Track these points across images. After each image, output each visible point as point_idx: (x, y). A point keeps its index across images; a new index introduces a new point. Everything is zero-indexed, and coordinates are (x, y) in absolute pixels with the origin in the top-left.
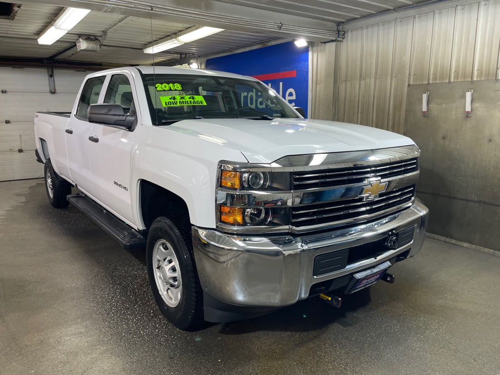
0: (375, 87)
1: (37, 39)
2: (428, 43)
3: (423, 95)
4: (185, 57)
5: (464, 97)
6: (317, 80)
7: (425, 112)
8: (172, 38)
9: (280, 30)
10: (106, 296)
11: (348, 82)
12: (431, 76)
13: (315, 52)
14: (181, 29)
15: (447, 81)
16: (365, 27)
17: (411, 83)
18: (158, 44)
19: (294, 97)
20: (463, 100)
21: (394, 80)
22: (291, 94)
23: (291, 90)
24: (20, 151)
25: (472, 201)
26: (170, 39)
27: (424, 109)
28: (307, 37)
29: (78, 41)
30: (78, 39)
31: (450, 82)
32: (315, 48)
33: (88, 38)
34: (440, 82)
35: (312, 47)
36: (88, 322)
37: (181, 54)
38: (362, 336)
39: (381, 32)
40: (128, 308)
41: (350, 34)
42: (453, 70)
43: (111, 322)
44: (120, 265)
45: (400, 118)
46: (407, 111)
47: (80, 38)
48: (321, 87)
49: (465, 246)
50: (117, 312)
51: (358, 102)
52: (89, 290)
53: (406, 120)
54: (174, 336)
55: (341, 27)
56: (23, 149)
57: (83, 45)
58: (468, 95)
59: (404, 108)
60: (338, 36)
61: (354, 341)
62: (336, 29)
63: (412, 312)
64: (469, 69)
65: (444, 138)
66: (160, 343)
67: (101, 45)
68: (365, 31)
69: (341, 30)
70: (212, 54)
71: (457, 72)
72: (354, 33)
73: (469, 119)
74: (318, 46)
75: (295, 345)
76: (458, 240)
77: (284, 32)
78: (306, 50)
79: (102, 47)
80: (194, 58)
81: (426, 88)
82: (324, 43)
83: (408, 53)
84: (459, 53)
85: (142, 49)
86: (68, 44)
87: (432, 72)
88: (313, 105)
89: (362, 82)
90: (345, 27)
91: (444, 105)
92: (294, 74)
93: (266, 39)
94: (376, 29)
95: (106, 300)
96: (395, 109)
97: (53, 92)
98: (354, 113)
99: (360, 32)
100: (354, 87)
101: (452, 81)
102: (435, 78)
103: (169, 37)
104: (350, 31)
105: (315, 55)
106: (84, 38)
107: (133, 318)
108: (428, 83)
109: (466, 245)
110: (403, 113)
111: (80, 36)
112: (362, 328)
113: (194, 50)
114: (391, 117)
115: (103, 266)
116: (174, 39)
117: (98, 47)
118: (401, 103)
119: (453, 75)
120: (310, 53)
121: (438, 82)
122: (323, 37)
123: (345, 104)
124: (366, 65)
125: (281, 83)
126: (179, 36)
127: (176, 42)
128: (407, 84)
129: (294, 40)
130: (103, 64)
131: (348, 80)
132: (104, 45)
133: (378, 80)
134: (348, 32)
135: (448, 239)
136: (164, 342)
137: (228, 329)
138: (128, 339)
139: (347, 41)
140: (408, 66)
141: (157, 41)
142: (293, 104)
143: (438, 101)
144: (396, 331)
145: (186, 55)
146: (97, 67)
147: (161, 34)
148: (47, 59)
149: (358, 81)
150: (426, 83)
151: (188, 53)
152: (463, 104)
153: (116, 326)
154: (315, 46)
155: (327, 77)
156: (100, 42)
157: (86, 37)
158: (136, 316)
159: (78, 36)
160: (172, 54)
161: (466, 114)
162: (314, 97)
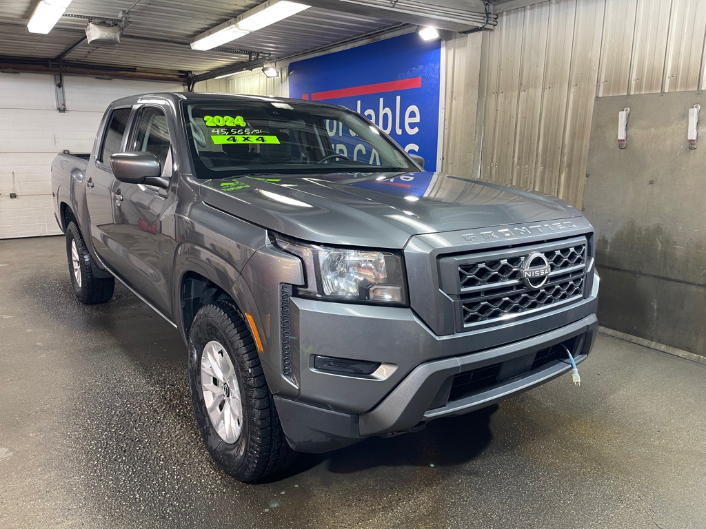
0: (542, 102)
1: (25, 26)
2: (630, 30)
3: (620, 113)
4: (256, 59)
5: (685, 116)
6: (452, 92)
7: (622, 140)
8: (231, 24)
9: (393, 7)
10: (93, 428)
11: (501, 95)
12: (633, 83)
13: (451, 49)
14: (242, 8)
15: (659, 91)
16: (529, 7)
17: (601, 95)
18: (210, 34)
19: (417, 119)
20: (684, 122)
21: (572, 90)
22: (412, 115)
23: (413, 108)
24: (13, 196)
25: (693, 284)
26: (229, 25)
27: (621, 135)
28: (439, 22)
29: (88, 28)
30: (86, 27)
31: (663, 92)
32: (450, 42)
33: (103, 23)
34: (648, 92)
35: (446, 41)
36: (53, 474)
37: (250, 53)
38: (510, 513)
39: (553, 14)
40: (125, 451)
41: (505, 18)
42: (668, 73)
43: (90, 475)
44: (130, 374)
45: (581, 150)
46: (592, 139)
47: (90, 22)
48: (459, 104)
49: (680, 355)
50: (104, 457)
51: (516, 126)
52: (69, 416)
53: (591, 151)
54: (191, 504)
55: (491, 7)
56: (17, 194)
57: (95, 33)
58: (693, 114)
59: (588, 134)
60: (487, 21)
61: (496, 521)
62: (483, 11)
63: (595, 468)
64: (694, 73)
65: (651, 182)
66: (164, 517)
67: (122, 36)
68: (528, 12)
69: (491, 11)
70: (297, 54)
71: (674, 78)
72: (512, 16)
73: (693, 151)
74: (455, 38)
76: (670, 345)
77: (400, 11)
78: (437, 45)
79: (123, 39)
80: (270, 60)
81: (624, 101)
82: (463, 32)
83: (597, 46)
84: (678, 46)
85: (189, 44)
86: (69, 33)
87: (634, 77)
88: (446, 131)
89: (522, 94)
90: (498, 7)
91: (653, 130)
92: (418, 83)
93: (376, 28)
94: (545, 9)
95: (91, 435)
96: (573, 136)
97: (62, 110)
98: (508, 144)
99: (520, 14)
100: (510, 103)
101: (666, 91)
102: (639, 87)
103: (226, 23)
104: (505, 13)
105: (451, 53)
106: (97, 21)
107: (128, 470)
108: (628, 95)
109: (681, 353)
110: (586, 143)
111: (91, 19)
112: (510, 497)
113: (271, 47)
114: (566, 150)
115: (102, 375)
116: (233, 26)
117: (118, 38)
118: (584, 127)
119: (667, 81)
120: (443, 50)
121: (643, 93)
122: (462, 22)
123: (495, 129)
124: (530, 67)
125: (398, 98)
126: (240, 20)
127: (236, 29)
128: (594, 96)
129: (419, 28)
130: (138, 68)
131: (500, 92)
132: (132, 37)
133: (546, 91)
134: (502, 16)
135: (654, 343)
136: (170, 515)
137: (283, 493)
138: (111, 508)
139: (501, 29)
140: (596, 68)
141: (209, 30)
142: (416, 130)
143: (643, 122)
144: (568, 505)
145: (258, 55)
146: (129, 73)
147: (214, 18)
148: (53, 60)
149: (516, 93)
150: (626, 94)
151: (261, 53)
152: (684, 127)
153: (98, 482)
154: (450, 39)
155: (468, 86)
156: (121, 29)
157: (100, 21)
158: (134, 465)
159: (87, 20)
160: (237, 53)
161: (688, 144)
162: (447, 118)
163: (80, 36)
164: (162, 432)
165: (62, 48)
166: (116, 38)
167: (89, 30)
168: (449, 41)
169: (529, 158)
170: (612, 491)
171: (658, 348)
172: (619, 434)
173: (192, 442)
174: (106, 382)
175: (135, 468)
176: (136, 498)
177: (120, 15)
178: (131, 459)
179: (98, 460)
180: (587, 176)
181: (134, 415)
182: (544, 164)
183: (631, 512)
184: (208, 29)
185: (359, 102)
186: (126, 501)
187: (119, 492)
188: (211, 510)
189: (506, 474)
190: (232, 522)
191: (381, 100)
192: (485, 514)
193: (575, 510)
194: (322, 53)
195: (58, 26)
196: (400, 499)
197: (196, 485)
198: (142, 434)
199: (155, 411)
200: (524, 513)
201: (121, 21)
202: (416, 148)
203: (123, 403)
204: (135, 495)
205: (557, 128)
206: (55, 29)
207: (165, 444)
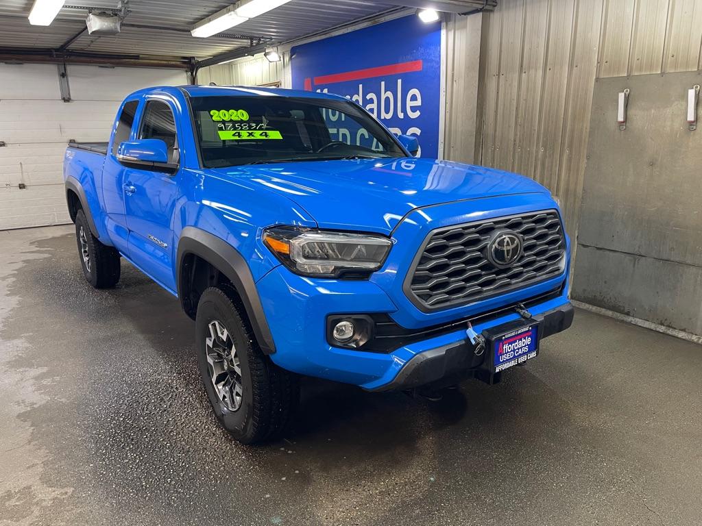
0: (542, 84)
1: (26, 18)
3: (620, 94)
4: (258, 44)
5: (685, 97)
6: (453, 76)
7: (622, 122)
8: (229, 11)
11: (501, 77)
12: (633, 64)
13: (451, 30)
15: (659, 72)
17: (602, 76)
18: (210, 21)
19: (418, 103)
20: (684, 103)
21: (573, 71)
22: (414, 98)
23: (415, 91)
24: (22, 186)
25: (692, 265)
26: (228, 12)
27: (621, 119)
28: (438, 4)
29: (88, 19)
30: (86, 17)
31: (663, 73)
32: (451, 24)
33: (102, 13)
34: (648, 73)
35: (446, 22)
36: (63, 463)
37: (252, 39)
40: (132, 439)
42: (668, 53)
45: (582, 132)
46: (592, 120)
47: (90, 13)
48: (459, 86)
51: (517, 108)
53: (591, 134)
54: (195, 491)
56: (26, 184)
57: (95, 24)
58: (692, 94)
59: (589, 116)
60: (486, 2)
61: (490, 505)
63: (589, 451)
64: (695, 52)
65: (652, 164)
67: (122, 25)
70: (298, 38)
71: (675, 57)
73: (692, 133)
74: (455, 19)
75: (389, 511)
78: (437, 27)
79: (123, 28)
80: (272, 45)
81: (624, 82)
82: (465, 14)
83: (597, 27)
85: (190, 31)
86: (70, 24)
87: (634, 57)
88: (448, 115)
89: (524, 74)
91: (653, 111)
92: (420, 66)
93: (375, 11)
96: (574, 118)
97: (67, 100)
98: (509, 127)
100: (510, 85)
101: (667, 72)
102: (640, 67)
103: (225, 10)
105: (451, 34)
106: (97, 12)
107: (135, 458)
108: (628, 76)
110: (587, 124)
111: (91, 10)
113: (273, 32)
114: (568, 131)
116: (232, 13)
117: (119, 28)
118: (584, 109)
119: (668, 61)
120: (443, 32)
121: (643, 73)
123: (496, 112)
124: (530, 49)
125: (399, 81)
126: (237, 7)
127: (234, 16)
128: (594, 78)
129: (418, 11)
130: (141, 56)
131: (501, 74)
132: (133, 26)
133: (548, 72)
137: (284, 479)
138: (119, 496)
139: (501, 10)
140: (596, 49)
141: (210, 17)
142: (418, 113)
143: (643, 104)
144: (561, 487)
145: (260, 40)
146: (132, 60)
147: (213, 5)
148: (57, 50)
149: (516, 75)
150: (626, 75)
151: (263, 38)
152: (684, 108)
153: (106, 470)
154: (450, 20)
155: (469, 68)
156: (122, 19)
157: (100, 11)
158: (141, 454)
159: (87, 10)
160: (238, 38)
161: (688, 125)
162: (448, 101)
163: (81, 27)
164: (169, 420)
165: (65, 38)
166: (116, 28)
167: (89, 21)
168: (449, 23)
169: (530, 142)
170: (605, 474)
171: (658, 329)
172: (615, 416)
173: (197, 429)
174: (115, 372)
175: (142, 456)
176: (143, 486)
177: (119, 6)
178: (138, 448)
179: (106, 448)
180: (588, 159)
181: (141, 404)
182: (545, 146)
183: (623, 494)
184: (208, 16)
185: (361, 86)
186: (132, 489)
187: (127, 479)
188: (214, 496)
189: (501, 458)
190: (234, 507)
191: (383, 83)
192: (478, 498)
193: (567, 493)
194: (324, 37)
195: (60, 17)
196: (396, 484)
197: (200, 472)
198: (149, 423)
199: (162, 399)
200: (517, 496)
201: (120, 10)
202: (418, 131)
203: (131, 393)
204: (142, 482)
205: (557, 111)
206: (56, 20)
207: (171, 432)
